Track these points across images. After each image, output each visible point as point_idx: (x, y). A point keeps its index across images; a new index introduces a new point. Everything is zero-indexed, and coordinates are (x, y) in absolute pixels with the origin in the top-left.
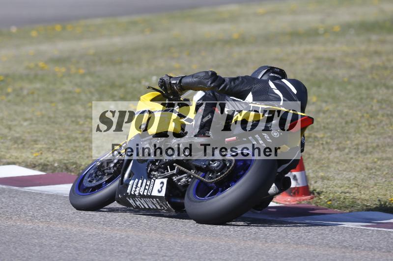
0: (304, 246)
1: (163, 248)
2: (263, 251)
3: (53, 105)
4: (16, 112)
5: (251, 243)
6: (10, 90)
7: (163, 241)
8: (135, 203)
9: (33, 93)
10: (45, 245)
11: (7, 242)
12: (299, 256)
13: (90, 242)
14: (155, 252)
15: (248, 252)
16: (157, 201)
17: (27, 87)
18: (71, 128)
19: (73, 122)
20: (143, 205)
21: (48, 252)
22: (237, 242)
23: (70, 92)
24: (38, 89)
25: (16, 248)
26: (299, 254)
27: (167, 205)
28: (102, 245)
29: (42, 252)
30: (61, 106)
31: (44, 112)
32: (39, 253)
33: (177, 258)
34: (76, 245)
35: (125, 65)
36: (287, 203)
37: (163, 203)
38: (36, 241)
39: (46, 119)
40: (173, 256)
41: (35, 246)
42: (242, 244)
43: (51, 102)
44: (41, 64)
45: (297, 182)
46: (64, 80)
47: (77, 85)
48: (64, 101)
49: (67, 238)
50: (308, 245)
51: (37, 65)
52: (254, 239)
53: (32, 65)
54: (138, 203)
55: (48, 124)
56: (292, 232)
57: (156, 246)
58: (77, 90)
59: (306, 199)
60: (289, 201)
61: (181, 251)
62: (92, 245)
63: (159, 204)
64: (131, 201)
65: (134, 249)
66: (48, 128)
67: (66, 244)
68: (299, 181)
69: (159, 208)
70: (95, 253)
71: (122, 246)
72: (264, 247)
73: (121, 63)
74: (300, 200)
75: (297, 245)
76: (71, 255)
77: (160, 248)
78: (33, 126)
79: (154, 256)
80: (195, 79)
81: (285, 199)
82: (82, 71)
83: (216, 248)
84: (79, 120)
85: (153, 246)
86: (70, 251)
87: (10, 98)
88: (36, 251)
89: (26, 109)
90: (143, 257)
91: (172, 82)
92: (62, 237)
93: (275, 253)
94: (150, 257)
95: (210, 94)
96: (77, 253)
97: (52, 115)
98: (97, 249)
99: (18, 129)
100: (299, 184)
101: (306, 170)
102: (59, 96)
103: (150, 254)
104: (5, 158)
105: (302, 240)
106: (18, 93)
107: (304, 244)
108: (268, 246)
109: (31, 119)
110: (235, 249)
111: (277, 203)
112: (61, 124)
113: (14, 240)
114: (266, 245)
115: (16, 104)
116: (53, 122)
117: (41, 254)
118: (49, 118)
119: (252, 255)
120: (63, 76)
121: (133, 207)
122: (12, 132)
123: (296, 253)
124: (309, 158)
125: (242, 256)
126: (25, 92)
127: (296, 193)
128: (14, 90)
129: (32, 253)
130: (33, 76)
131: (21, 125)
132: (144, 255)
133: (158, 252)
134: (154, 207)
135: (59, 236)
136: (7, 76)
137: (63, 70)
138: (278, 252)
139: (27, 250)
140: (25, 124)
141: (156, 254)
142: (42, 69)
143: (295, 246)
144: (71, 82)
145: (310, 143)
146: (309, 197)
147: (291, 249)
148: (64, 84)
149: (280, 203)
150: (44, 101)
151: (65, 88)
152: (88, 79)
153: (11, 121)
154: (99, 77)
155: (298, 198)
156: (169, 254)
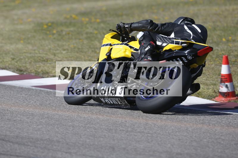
0: (232, 127)
1: (148, 129)
2: (207, 131)
3: (81, 41)
4: (58, 45)
5: (200, 126)
6: (55, 32)
7: (147, 125)
8: (104, 100)
9: (69, 34)
10: (76, 126)
11: (53, 124)
12: (229, 134)
13: (103, 124)
14: (142, 131)
15: (199, 131)
16: (118, 99)
17: (66, 30)
18: (92, 55)
19: (93, 51)
20: (110, 102)
21: (78, 131)
22: (191, 125)
23: (91, 33)
24: (72, 31)
25: (58, 128)
26: (229, 133)
27: (125, 102)
28: (110, 126)
29: (74, 131)
30: (85, 42)
31: (75, 45)
32: (72, 131)
33: (156, 134)
34: (94, 126)
35: (124, 17)
36: (222, 102)
37: (122, 100)
38: (71, 124)
39: (76, 50)
40: (153, 133)
41: (70, 126)
42: (195, 126)
43: (80, 39)
44: (74, 16)
45: (228, 89)
46: (88, 26)
47: (95, 29)
48: (87, 38)
49: (89, 122)
50: (234, 127)
51: (71, 17)
52: (202, 123)
53: (68, 16)
54: (106, 101)
55: (77, 53)
56: (225, 119)
57: (143, 127)
58: (96, 32)
59: (233, 99)
60: (223, 101)
61: (158, 130)
62: (104, 127)
63: (120, 101)
64: (102, 100)
65: (129, 129)
66: (78, 55)
67: (88, 126)
68: (229, 88)
69: (120, 103)
70: (106, 131)
71: (122, 127)
72: (208, 128)
73: (122, 15)
74: (230, 100)
75: (228, 127)
76: (91, 132)
77: (145, 129)
78: (69, 54)
79: (142, 133)
80: (140, 25)
81: (221, 99)
82: (98, 20)
83: (179, 129)
84: (96, 50)
85: (141, 127)
86: (91, 130)
87: (55, 36)
88: (70, 130)
89: (64, 43)
90: (135, 134)
91: (126, 26)
92: (86, 121)
93: (214, 132)
94: (139, 134)
95: (147, 33)
96: (95, 131)
97: (80, 47)
98: (107, 129)
99: (60, 56)
100: (229, 90)
101: (234, 82)
102: (85, 36)
103: (139, 132)
104: (52, 73)
105: (231, 124)
106: (60, 34)
107: (232, 126)
108: (210, 127)
109: (68, 50)
110: (190, 129)
111: (216, 102)
112: (85, 53)
113: (57, 123)
114: (209, 127)
115: (59, 40)
116: (81, 51)
117: (74, 132)
118: (79, 49)
119: (200, 133)
120: (87, 23)
121: (103, 103)
122: (56, 57)
123: (227, 132)
124: (235, 74)
125: (195, 134)
126: (64, 33)
127: (228, 95)
128: (57, 32)
129: (68, 131)
130: (69, 23)
131: (62, 53)
132: (136, 133)
133: (144, 131)
134: (117, 103)
135: (84, 121)
136: (53, 23)
137: (87, 19)
138: (217, 131)
139: (65, 129)
140: (64, 52)
141: (143, 132)
142: (74, 19)
143: (227, 128)
144: (92, 27)
145: (236, 66)
146: (235, 98)
147: (224, 129)
148: (88, 28)
149: (217, 102)
150: (76, 39)
151: (88, 30)
152: (102, 25)
153: (56, 51)
154: (108, 24)
155: (229, 99)
156: (151, 132)
